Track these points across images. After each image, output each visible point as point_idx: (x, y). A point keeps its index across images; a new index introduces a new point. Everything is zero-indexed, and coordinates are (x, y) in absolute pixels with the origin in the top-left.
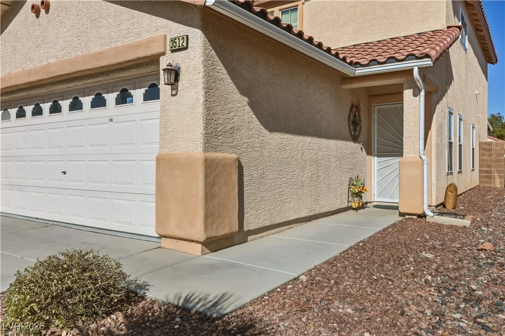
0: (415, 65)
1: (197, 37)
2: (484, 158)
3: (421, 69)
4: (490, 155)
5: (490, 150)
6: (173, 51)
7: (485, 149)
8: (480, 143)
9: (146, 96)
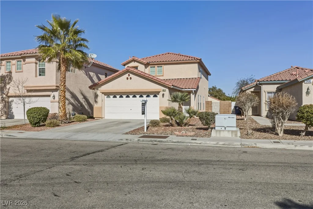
0: (193, 90)
1: (167, 90)
2: (207, 106)
3: (194, 91)
4: (208, 105)
5: (208, 103)
6: (163, 91)
7: (207, 103)
8: (206, 101)
9: (154, 97)
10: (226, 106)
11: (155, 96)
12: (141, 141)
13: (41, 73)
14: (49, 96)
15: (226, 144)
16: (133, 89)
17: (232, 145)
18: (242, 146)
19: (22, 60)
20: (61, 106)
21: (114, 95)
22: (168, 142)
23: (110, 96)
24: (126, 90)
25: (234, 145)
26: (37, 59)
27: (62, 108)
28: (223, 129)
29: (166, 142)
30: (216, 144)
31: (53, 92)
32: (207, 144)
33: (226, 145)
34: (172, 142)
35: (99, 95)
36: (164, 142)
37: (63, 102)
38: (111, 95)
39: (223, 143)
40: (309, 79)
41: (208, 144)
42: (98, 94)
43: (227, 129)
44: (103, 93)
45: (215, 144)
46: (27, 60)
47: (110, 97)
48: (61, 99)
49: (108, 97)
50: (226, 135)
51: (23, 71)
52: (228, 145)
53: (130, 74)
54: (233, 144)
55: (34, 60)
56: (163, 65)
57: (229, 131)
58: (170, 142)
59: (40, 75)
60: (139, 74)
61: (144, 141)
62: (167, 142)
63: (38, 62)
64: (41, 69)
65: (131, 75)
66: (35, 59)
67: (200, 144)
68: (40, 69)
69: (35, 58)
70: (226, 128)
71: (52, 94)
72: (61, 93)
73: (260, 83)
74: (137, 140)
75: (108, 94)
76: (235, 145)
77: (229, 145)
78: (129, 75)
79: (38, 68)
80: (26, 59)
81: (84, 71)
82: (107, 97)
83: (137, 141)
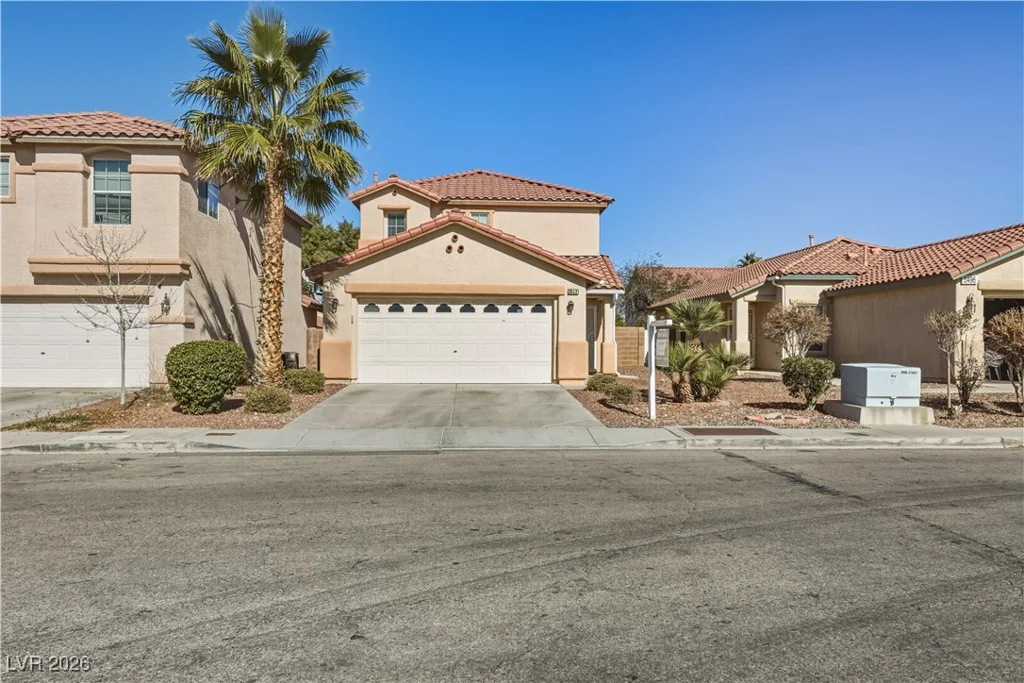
0: (617, 292)
1: (583, 291)
6: (569, 295)
9: (533, 310)
10: (631, 344)
11: (538, 309)
12: (726, 445)
13: (105, 214)
14: (144, 300)
15: (965, 442)
16: (467, 283)
17: (982, 444)
18: (1007, 446)
19: (12, 155)
20: (267, 337)
21: (396, 301)
22: (810, 445)
23: (379, 306)
24: (443, 287)
25: (986, 445)
26: (87, 158)
27: (270, 344)
28: (887, 403)
29: (801, 444)
30: (941, 444)
31: (160, 287)
32: (916, 444)
33: (966, 445)
34: (821, 444)
35: (340, 302)
36: (796, 445)
37: (275, 323)
38: (381, 303)
39: (958, 440)
40: (971, 274)
41: (920, 444)
42: (336, 297)
43: (897, 403)
44: (354, 295)
45: (937, 445)
46: (42, 159)
47: (378, 310)
48: (269, 314)
49: (372, 308)
50: (898, 419)
51: (17, 201)
52: (971, 445)
53: (459, 236)
54: (983, 442)
55: (77, 160)
56: (491, 211)
57: (905, 409)
58: (814, 444)
59: (98, 219)
60: (495, 238)
61: (735, 445)
62: (806, 445)
63: (92, 169)
64: (103, 196)
65: (463, 240)
66: (81, 156)
67: (899, 444)
68: (97, 195)
69: (83, 154)
70: (895, 401)
71: (159, 293)
72: (270, 290)
73: (783, 278)
74: (714, 442)
75: (370, 300)
76: (989, 444)
77: (974, 445)
78: (455, 237)
79: (91, 192)
80: (37, 155)
81: (233, 214)
82: (367, 310)
83: (715, 445)
